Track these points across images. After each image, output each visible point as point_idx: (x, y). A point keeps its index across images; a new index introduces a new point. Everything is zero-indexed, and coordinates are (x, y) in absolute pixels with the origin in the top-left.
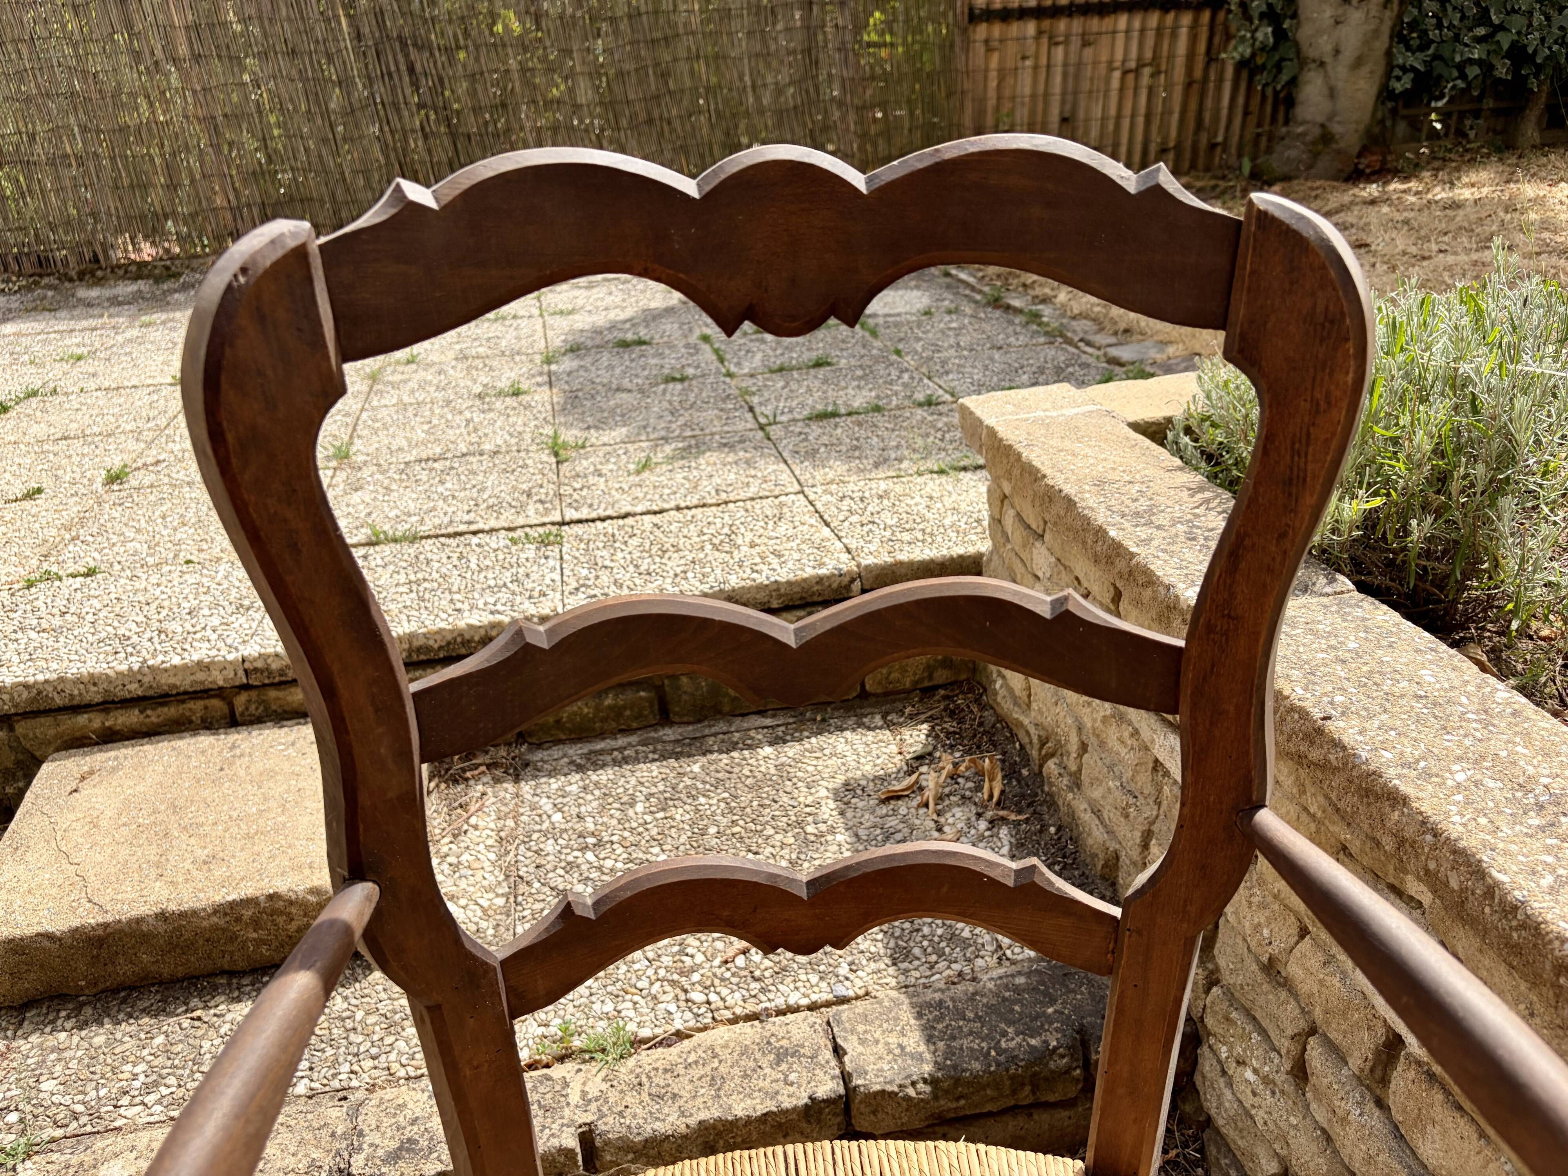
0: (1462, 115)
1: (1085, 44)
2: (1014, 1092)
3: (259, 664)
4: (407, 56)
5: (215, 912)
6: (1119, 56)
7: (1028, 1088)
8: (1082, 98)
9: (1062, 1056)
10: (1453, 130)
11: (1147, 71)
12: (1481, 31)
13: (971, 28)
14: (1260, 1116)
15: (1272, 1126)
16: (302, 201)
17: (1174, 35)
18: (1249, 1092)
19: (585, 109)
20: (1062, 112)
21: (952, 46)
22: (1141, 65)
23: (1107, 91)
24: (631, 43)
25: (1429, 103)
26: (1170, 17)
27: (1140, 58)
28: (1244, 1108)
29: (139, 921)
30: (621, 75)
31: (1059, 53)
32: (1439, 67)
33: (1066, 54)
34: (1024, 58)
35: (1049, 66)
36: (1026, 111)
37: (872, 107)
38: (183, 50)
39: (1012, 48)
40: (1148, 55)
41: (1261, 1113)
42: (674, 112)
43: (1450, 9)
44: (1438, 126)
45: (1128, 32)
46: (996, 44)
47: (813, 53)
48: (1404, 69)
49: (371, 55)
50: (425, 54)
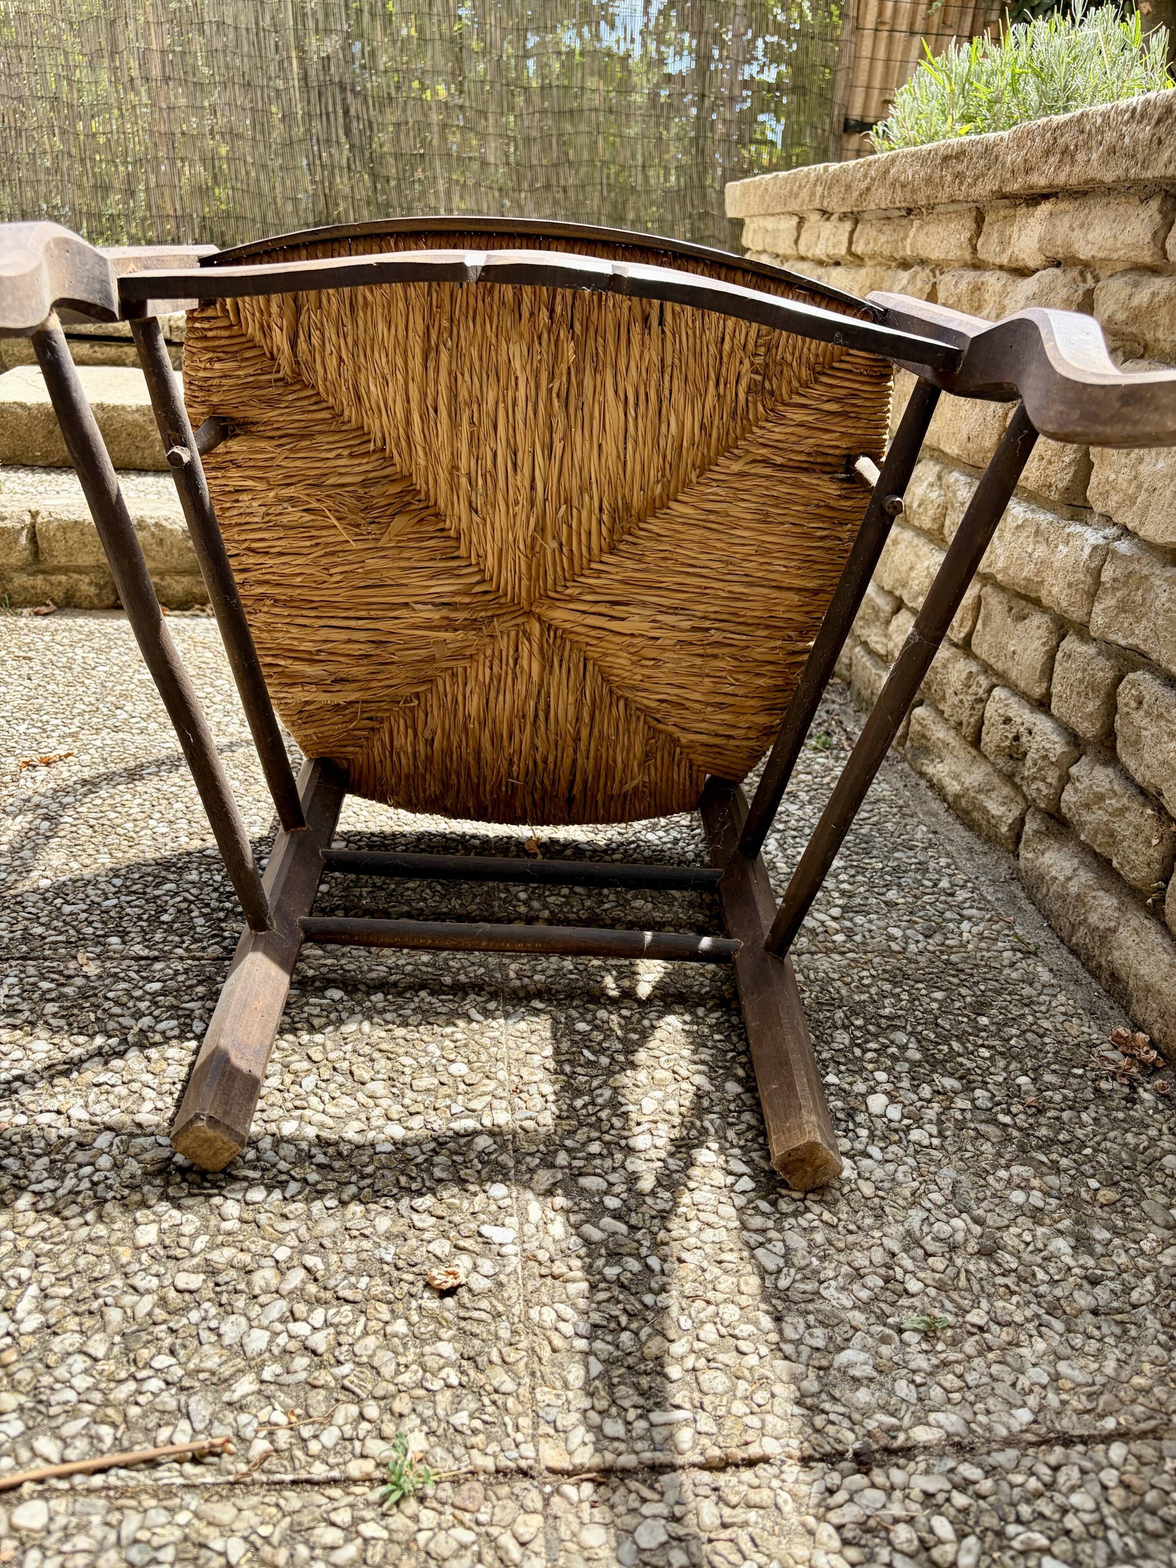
4: (344, 99)
5: (138, 410)
13: (845, 137)
21: (826, 151)
24: (540, 112)
30: (528, 140)
38: (156, 72)
42: (571, 181)
47: (701, 141)
49: (314, 95)
50: (360, 100)
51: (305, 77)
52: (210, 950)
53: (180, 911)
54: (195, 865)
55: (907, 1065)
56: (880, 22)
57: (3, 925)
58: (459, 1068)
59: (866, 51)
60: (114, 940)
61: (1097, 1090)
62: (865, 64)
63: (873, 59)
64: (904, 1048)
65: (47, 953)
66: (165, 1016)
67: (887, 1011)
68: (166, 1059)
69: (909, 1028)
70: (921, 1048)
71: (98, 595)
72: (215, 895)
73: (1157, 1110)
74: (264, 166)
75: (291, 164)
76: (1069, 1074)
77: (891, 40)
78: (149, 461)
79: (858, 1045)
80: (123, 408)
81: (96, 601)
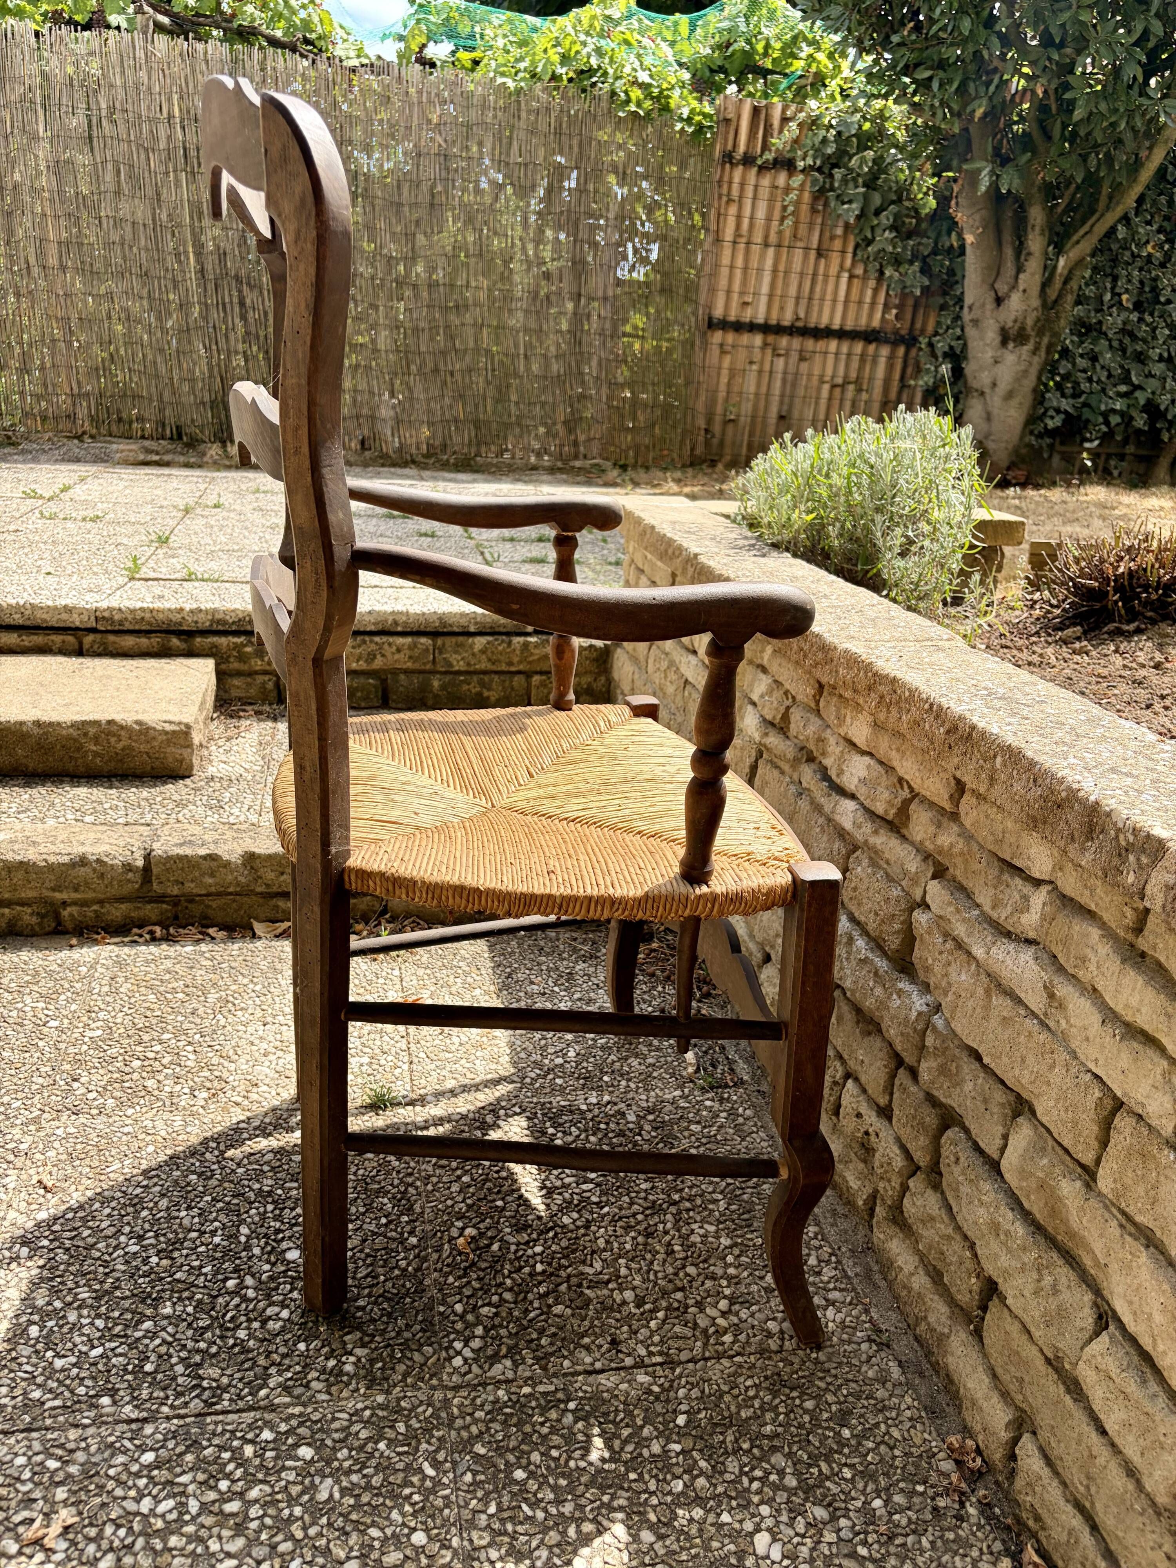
0: (1109, 456)
1: (802, 359)
3: (106, 614)
4: (240, 291)
5: (72, 726)
6: (829, 372)
8: (798, 402)
10: (1100, 468)
11: (851, 387)
12: (1123, 388)
13: (709, 333)
16: (134, 397)
17: (875, 361)
19: (383, 354)
20: (780, 411)
21: (692, 345)
22: (846, 382)
23: (818, 399)
24: (428, 306)
25: (1081, 444)
26: (872, 348)
27: (846, 377)
29: (22, 723)
30: (416, 330)
31: (780, 363)
32: (1087, 414)
33: (786, 364)
34: (751, 363)
35: (771, 372)
36: (750, 405)
37: (622, 386)
38: (53, 261)
39: (742, 355)
40: (853, 375)
42: (457, 367)
43: (1098, 367)
44: (1089, 463)
45: (837, 354)
46: (729, 348)
47: (578, 334)
48: (1058, 411)
49: (211, 286)
50: (256, 293)
51: (202, 271)
52: (192, 1405)
53: (160, 1356)
54: (167, 1295)
55: (785, 1495)
56: (737, 234)
57: (4, 1390)
58: (420, 1538)
59: (726, 260)
60: (105, 1401)
61: (935, 1509)
62: (725, 272)
63: (732, 267)
64: (781, 1473)
65: (48, 1422)
66: (162, 1495)
67: (769, 1428)
68: (170, 1550)
69: (786, 1449)
70: (797, 1474)
71: (40, 924)
72: (190, 1333)
73: (980, 1527)
74: (161, 351)
75: (188, 348)
76: (914, 1492)
77: (747, 251)
78: (82, 769)
79: (746, 1474)
80: (59, 724)
81: (37, 928)
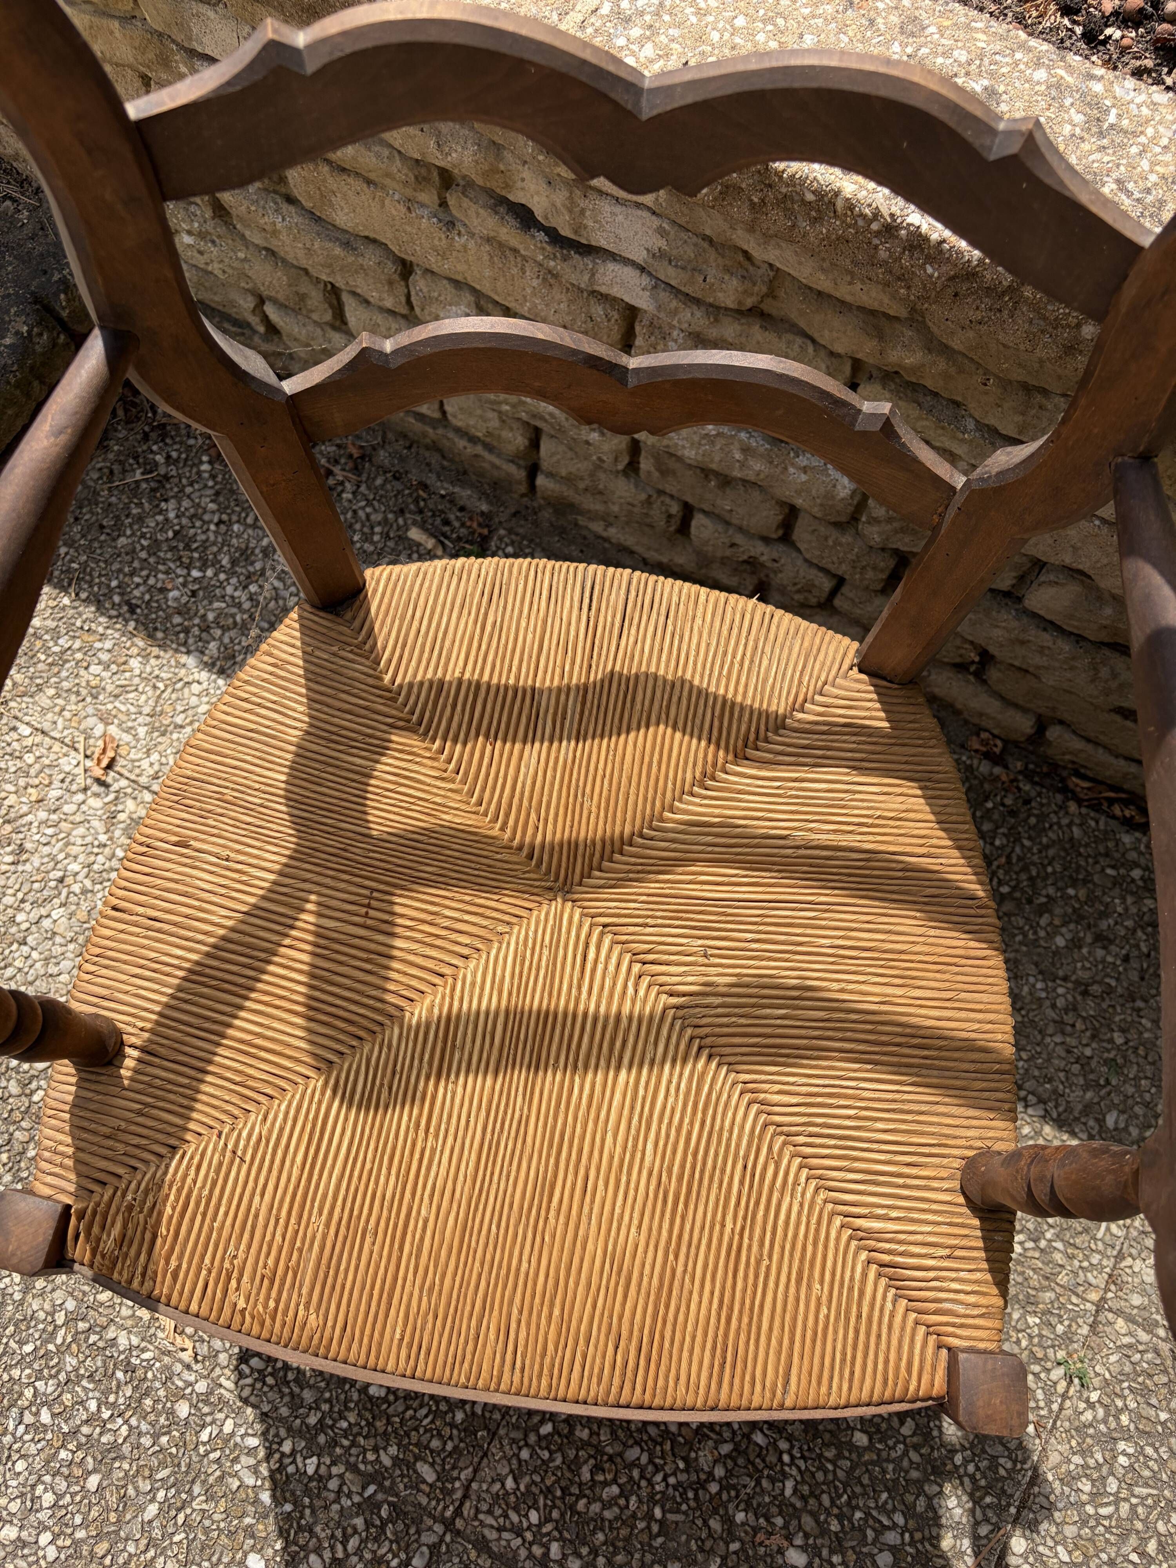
2: (28, 395)
7: (36, 384)
9: (40, 335)
14: (215, 268)
15: (230, 271)
18: (196, 254)
28: (202, 270)
41: (216, 265)
